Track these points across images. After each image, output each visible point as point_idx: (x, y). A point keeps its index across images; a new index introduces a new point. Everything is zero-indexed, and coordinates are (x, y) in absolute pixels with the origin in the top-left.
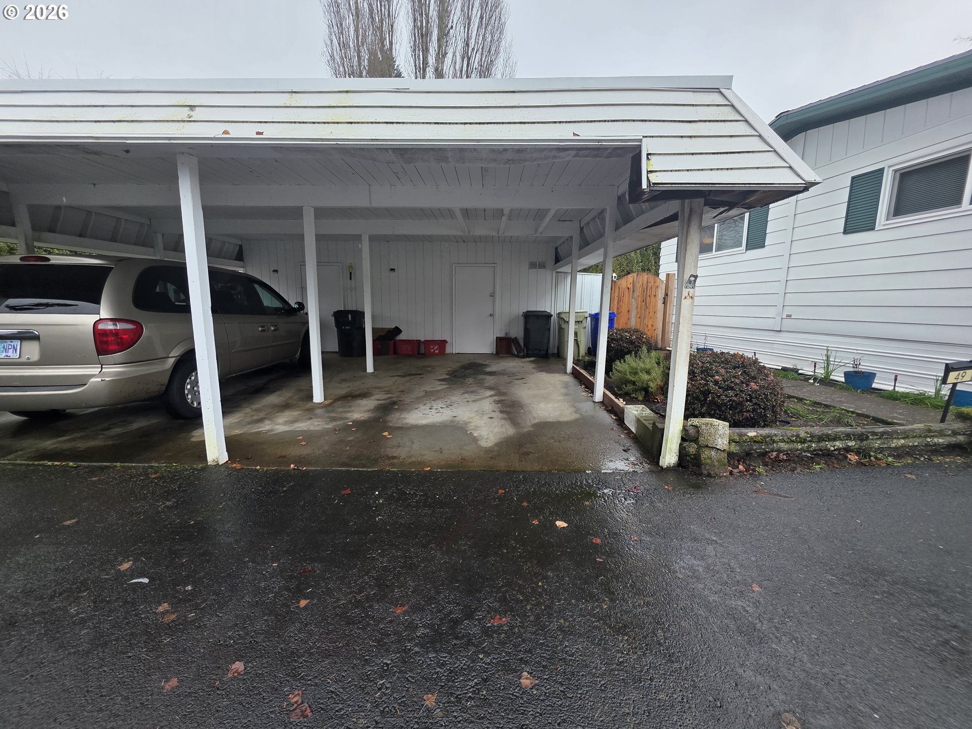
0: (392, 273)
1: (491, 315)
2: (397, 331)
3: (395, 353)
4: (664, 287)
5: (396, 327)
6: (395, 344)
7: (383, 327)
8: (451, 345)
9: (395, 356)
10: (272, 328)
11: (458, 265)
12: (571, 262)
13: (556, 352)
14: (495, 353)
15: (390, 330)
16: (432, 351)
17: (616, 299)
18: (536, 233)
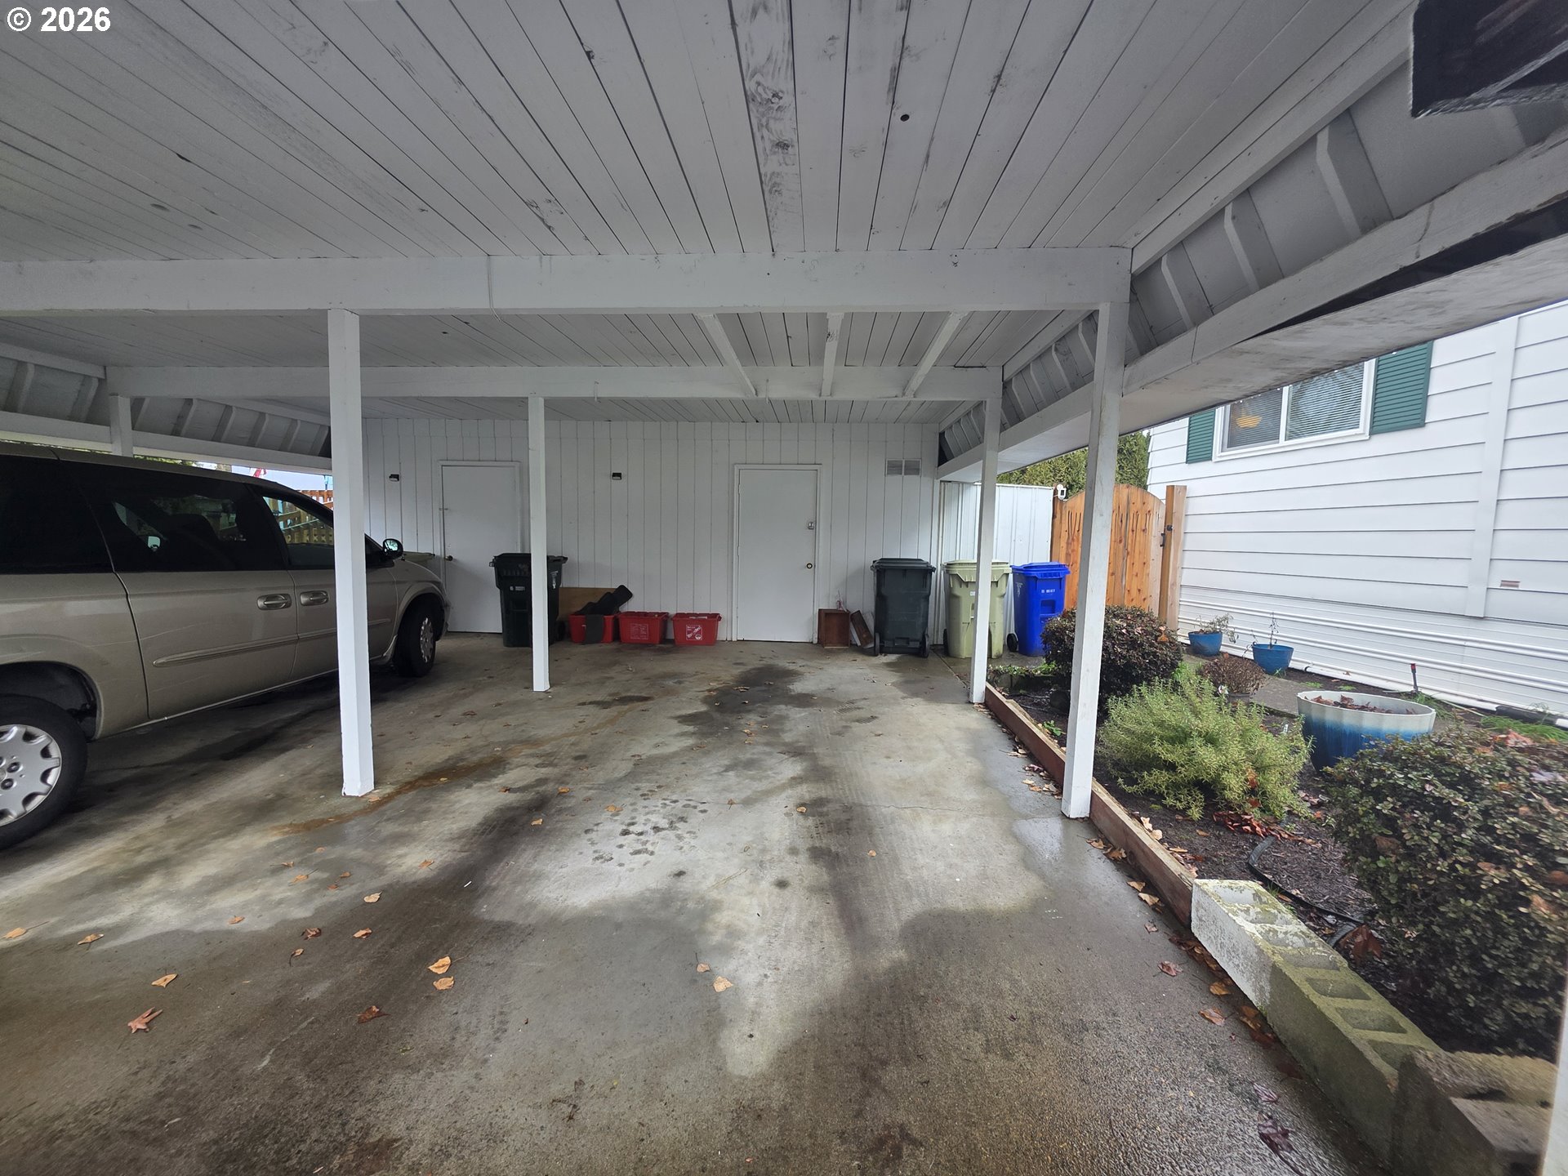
0: (616, 482)
1: (810, 565)
2: (624, 594)
3: (617, 637)
4: (1162, 512)
5: (622, 587)
6: (616, 622)
7: (597, 587)
8: (729, 623)
9: (615, 645)
10: (304, 599)
11: (743, 467)
12: (982, 457)
13: (940, 641)
14: (815, 641)
15: (609, 593)
16: (689, 636)
17: (1065, 536)
18: (904, 394)
